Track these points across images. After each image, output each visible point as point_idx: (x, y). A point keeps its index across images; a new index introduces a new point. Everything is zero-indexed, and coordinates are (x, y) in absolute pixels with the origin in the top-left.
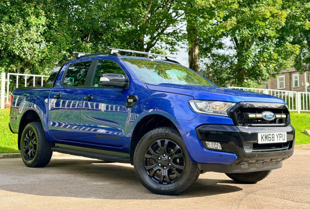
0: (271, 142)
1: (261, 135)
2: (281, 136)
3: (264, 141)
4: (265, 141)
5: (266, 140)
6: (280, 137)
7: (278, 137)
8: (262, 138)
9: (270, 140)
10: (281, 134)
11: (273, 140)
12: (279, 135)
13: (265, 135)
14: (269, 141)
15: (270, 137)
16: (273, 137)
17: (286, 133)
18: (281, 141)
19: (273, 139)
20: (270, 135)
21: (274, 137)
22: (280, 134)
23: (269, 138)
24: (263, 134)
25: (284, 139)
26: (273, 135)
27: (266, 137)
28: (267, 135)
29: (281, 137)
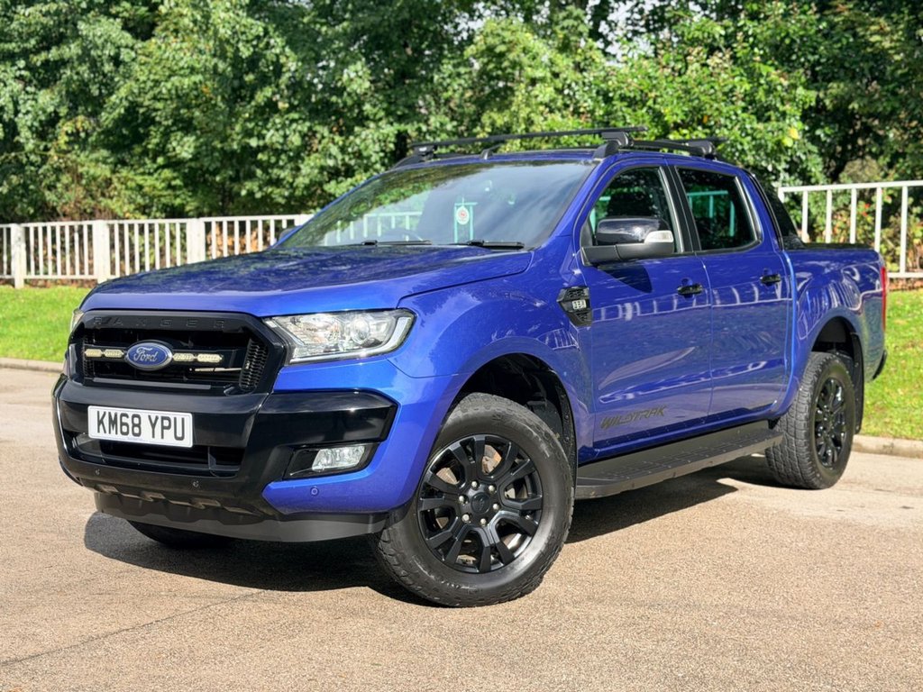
0: (130, 439)
1: (98, 413)
2: (166, 423)
3: (105, 432)
4: (110, 432)
5: (113, 432)
6: (163, 428)
7: (153, 426)
8: (100, 422)
9: (127, 434)
10: (168, 419)
11: (134, 434)
12: (159, 421)
13: (110, 413)
14: (123, 433)
15: (127, 425)
16: (134, 425)
17: (189, 418)
18: (169, 440)
19: (136, 430)
20: (126, 416)
21: (139, 425)
22: (163, 418)
23: (122, 424)
24: (102, 410)
25: (179, 435)
26: (134, 416)
27: (113, 422)
28: (116, 415)
29: (169, 428)
